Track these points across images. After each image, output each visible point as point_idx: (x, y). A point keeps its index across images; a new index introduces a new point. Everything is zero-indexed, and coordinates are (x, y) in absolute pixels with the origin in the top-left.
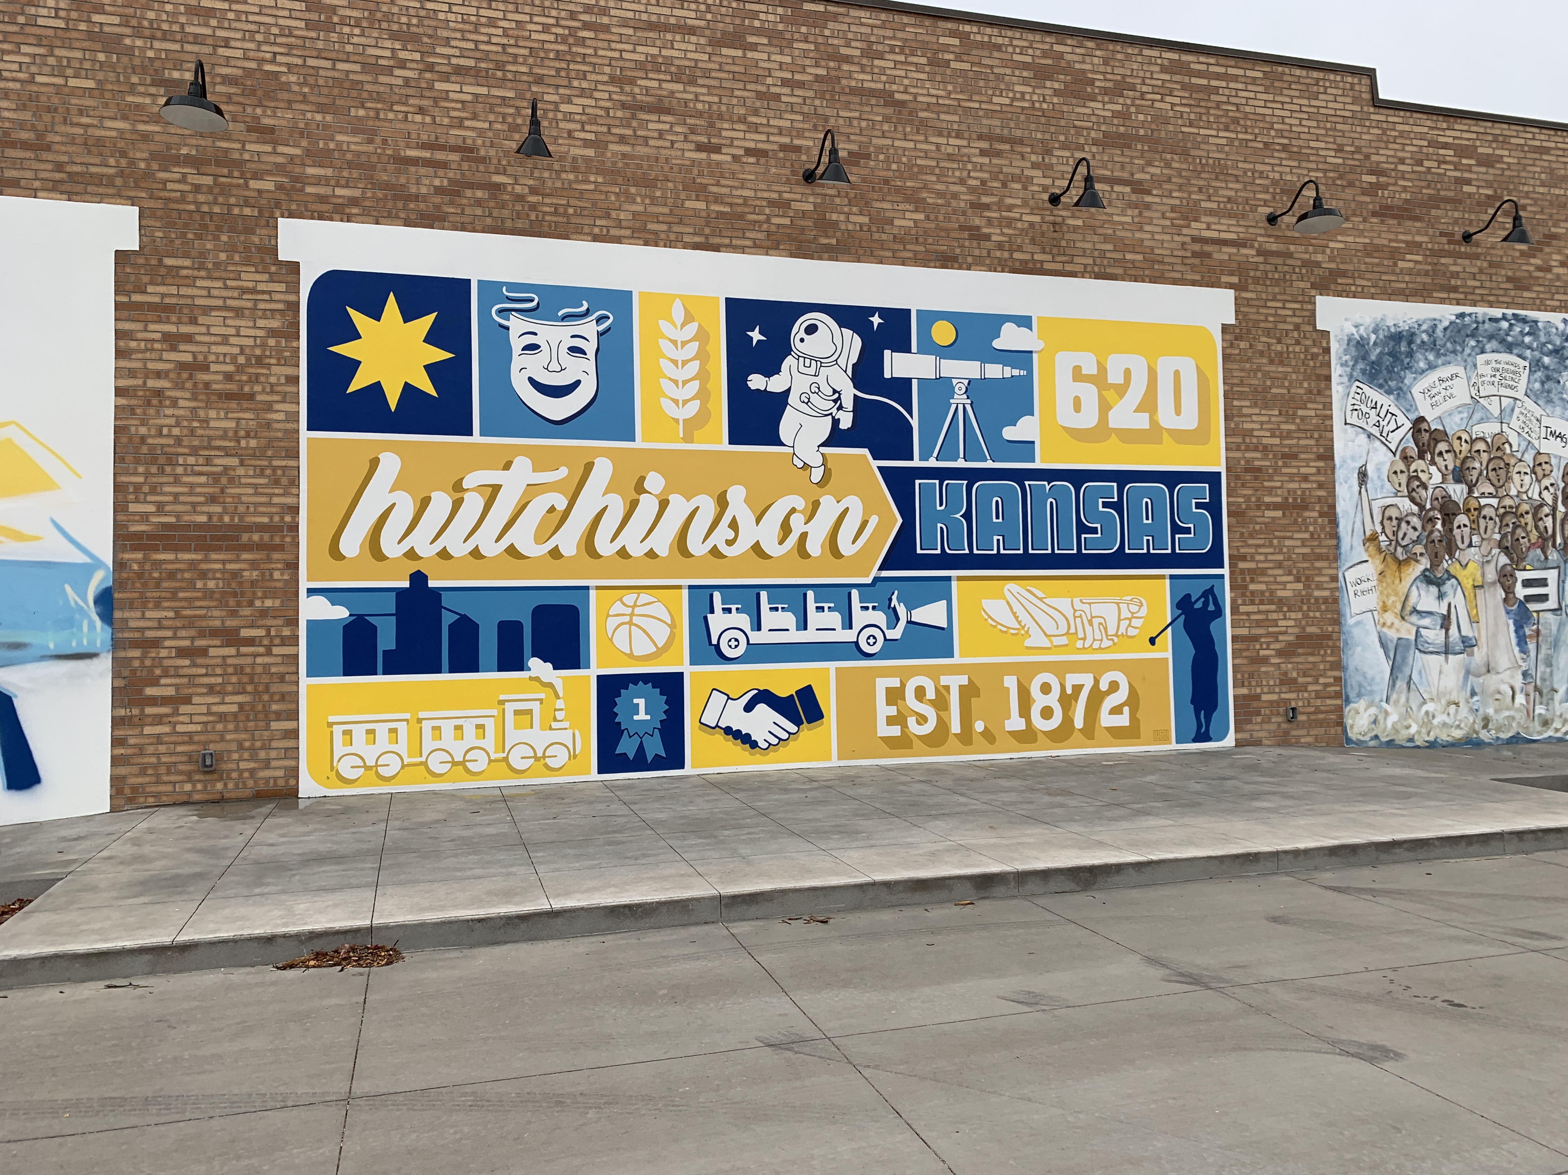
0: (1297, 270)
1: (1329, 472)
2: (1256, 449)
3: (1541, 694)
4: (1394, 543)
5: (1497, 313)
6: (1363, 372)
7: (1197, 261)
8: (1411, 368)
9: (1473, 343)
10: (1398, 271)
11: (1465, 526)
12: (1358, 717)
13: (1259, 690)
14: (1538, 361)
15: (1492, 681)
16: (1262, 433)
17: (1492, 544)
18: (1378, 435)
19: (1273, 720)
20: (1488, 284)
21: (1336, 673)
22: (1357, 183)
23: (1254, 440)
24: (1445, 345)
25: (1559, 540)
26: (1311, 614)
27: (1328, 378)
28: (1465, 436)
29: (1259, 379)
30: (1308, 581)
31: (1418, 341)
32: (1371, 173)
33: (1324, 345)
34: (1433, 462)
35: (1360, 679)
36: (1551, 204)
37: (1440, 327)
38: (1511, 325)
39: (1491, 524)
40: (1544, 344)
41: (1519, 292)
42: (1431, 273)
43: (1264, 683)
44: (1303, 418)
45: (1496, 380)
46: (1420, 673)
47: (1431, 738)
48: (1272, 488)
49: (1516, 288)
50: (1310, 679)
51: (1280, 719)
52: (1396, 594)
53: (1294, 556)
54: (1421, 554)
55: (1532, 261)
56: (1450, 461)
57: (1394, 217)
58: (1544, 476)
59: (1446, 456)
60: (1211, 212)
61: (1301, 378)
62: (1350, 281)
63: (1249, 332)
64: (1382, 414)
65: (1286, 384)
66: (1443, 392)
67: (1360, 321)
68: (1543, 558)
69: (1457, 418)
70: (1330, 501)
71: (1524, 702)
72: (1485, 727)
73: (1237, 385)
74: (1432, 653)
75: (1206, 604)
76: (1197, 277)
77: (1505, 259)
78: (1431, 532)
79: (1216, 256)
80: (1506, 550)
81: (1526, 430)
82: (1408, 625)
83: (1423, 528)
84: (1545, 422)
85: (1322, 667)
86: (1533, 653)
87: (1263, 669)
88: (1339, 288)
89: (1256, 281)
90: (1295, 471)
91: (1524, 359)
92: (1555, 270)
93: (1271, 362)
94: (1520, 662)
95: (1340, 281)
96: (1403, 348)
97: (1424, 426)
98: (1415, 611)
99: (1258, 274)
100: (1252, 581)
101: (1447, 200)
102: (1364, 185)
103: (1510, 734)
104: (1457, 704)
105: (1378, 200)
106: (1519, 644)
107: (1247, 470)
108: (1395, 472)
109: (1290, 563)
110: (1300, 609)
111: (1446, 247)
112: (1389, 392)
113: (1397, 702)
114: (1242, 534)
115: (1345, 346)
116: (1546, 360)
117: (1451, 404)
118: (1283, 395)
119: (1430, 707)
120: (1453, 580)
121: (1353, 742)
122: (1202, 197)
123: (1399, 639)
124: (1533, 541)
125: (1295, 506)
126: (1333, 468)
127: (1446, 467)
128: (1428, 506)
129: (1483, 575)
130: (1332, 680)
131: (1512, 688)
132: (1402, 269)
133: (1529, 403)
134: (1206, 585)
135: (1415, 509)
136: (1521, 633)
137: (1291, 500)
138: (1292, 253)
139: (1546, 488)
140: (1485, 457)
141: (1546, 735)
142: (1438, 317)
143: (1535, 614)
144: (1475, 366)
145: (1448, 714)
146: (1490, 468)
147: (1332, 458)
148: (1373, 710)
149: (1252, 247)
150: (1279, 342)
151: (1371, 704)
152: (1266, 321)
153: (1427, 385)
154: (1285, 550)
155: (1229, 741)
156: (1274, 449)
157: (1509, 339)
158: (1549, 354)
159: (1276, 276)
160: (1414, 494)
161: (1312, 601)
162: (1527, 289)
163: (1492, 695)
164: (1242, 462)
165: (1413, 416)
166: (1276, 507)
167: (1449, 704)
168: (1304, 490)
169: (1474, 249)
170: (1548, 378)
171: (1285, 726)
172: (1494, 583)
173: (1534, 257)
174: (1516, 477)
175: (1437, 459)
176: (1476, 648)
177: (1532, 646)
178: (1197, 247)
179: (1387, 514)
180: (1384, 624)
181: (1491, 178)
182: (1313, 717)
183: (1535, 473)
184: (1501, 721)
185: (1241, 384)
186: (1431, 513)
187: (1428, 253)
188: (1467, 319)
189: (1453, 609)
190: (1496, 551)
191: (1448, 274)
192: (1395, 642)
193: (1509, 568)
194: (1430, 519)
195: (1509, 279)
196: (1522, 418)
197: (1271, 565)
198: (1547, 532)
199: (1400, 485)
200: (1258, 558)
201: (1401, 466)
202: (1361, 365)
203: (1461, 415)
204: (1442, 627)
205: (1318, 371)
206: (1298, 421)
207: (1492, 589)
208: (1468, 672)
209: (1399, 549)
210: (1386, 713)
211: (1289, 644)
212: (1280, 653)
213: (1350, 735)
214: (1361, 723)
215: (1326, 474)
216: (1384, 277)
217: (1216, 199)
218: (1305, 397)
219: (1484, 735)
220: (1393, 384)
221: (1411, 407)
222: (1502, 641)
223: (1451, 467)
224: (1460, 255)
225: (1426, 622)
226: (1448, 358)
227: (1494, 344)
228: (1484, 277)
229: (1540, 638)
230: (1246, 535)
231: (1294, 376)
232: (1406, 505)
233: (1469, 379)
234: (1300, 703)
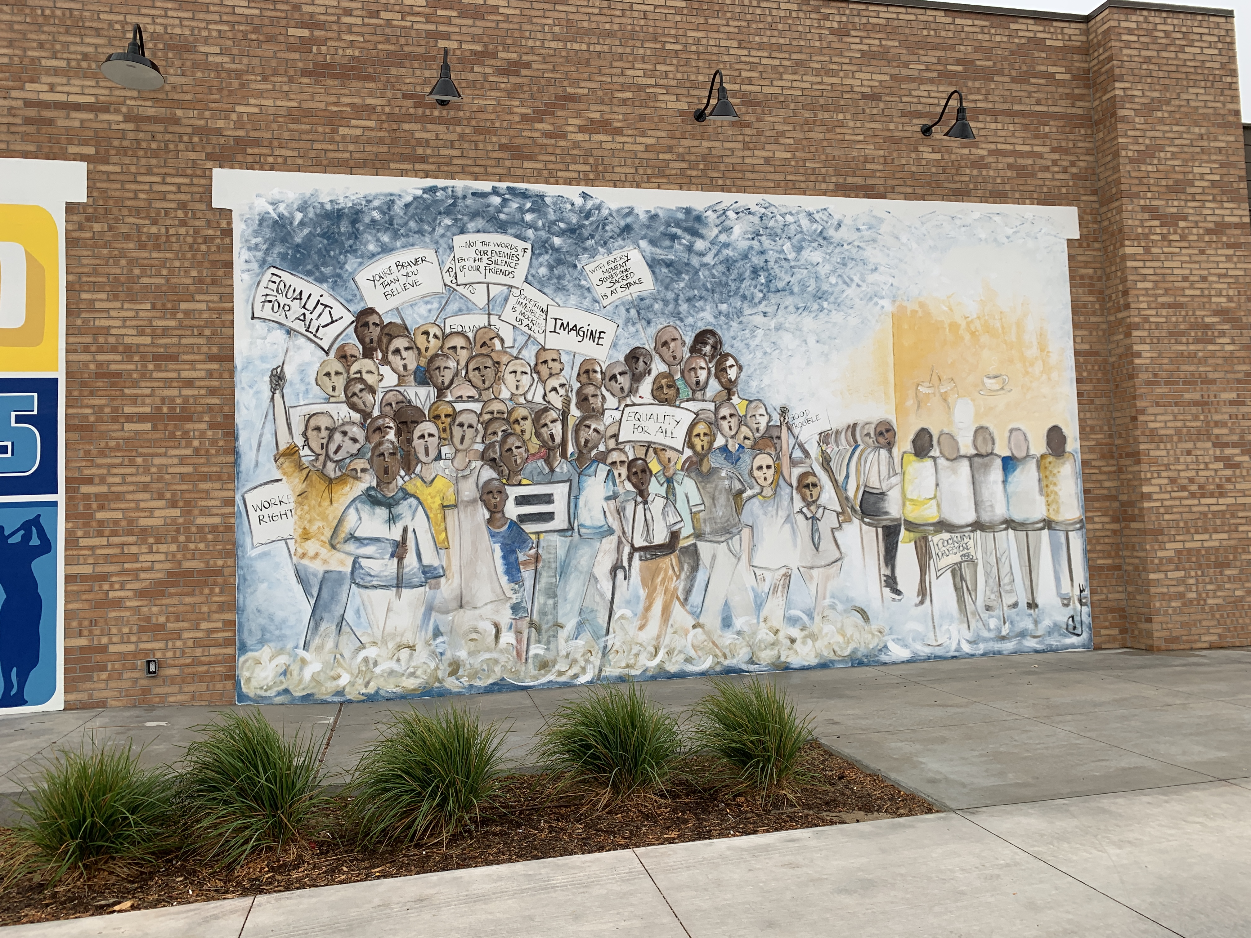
0: (186, 138)
1: (226, 375)
2: (114, 350)
3: (538, 630)
4: (322, 458)
5: (485, 186)
6: (283, 257)
7: (31, 129)
8: (356, 251)
9: (448, 221)
10: (338, 138)
11: (431, 435)
12: (258, 669)
13: (105, 640)
14: (546, 242)
15: (466, 618)
16: (124, 331)
17: (471, 455)
18: (303, 330)
19: (125, 676)
20: (472, 153)
21: (227, 616)
22: (281, 38)
23: (112, 340)
24: (406, 224)
25: (570, 449)
26: (192, 546)
27: (230, 265)
28: (433, 330)
29: (122, 268)
30: (188, 507)
31: (367, 220)
32: (303, 25)
33: (224, 225)
34: (385, 361)
35: (262, 621)
36: (568, 60)
37: (399, 204)
38: (505, 200)
39: (470, 433)
40: (554, 223)
41: (517, 163)
42: (388, 141)
43: (114, 630)
44: (187, 313)
45: (482, 265)
46: (358, 611)
47: (371, 690)
48: (137, 396)
49: (513, 158)
50: (185, 625)
51: (136, 675)
52: (325, 518)
53: (167, 477)
54: (363, 470)
55: (538, 126)
56: (411, 360)
57: (333, 76)
58: (551, 375)
59: (404, 354)
60: (56, 71)
61: (187, 264)
62: (265, 151)
63: (107, 211)
64: (310, 306)
65: (164, 272)
66: (403, 280)
67: (278, 197)
68: (547, 470)
69: (422, 309)
70: (226, 409)
71: (514, 642)
72: (454, 672)
73: (88, 275)
74: (375, 587)
75: (27, 537)
76: (32, 148)
77: (497, 124)
78: (380, 444)
79: (60, 122)
80: (493, 463)
81: (525, 323)
82: (341, 556)
83: (367, 438)
84: (554, 312)
85: (205, 609)
86: (528, 582)
87: (113, 614)
88: (250, 159)
89: (122, 151)
90: (174, 375)
91: (525, 239)
92: (571, 137)
93: (142, 247)
94: (509, 594)
95: (249, 151)
96: (344, 227)
97: (373, 319)
98: (352, 537)
99: (126, 143)
100: (102, 508)
101: (413, 57)
102: (292, 40)
103: (491, 681)
104: (412, 648)
105: (311, 56)
106: (508, 572)
107: (98, 375)
108: (328, 374)
109: (160, 485)
110: (175, 540)
111: (412, 110)
112: (321, 280)
113: (320, 648)
114: (88, 452)
115: (256, 227)
116: (557, 241)
117: (413, 293)
118: (158, 286)
119: (371, 652)
120: (412, 500)
121: (247, 698)
122: (43, 54)
123: (327, 572)
124: (532, 451)
125: (172, 417)
126: (232, 373)
127: (405, 367)
128: (376, 413)
129: (457, 492)
130: (220, 625)
131: (497, 626)
132: (344, 137)
133: (531, 292)
134: (30, 514)
135: (356, 417)
136: (512, 559)
137: (165, 410)
138: (179, 119)
139: (554, 389)
140: (464, 355)
141: (544, 680)
142: (396, 191)
143: (533, 537)
144: (451, 248)
145: (398, 660)
146: (471, 366)
147: (231, 358)
148: (282, 660)
149: (117, 111)
150: (155, 222)
151: (281, 651)
152: (136, 198)
153: (378, 271)
154: (154, 470)
155: (57, 702)
156: (142, 349)
157: (502, 216)
158: (561, 233)
159: (154, 146)
160: (355, 399)
161: (194, 529)
162: (531, 158)
163: (466, 634)
164: (92, 366)
165: (357, 308)
166: (142, 418)
167: (399, 648)
168: (186, 399)
169: (452, 113)
170: (560, 262)
171: (144, 682)
172: (474, 501)
173: (541, 121)
174: (510, 379)
175: (391, 357)
176: (443, 580)
177: (527, 574)
178: (32, 113)
179: (313, 423)
180: (304, 555)
181: (480, 31)
182: (188, 670)
183: (538, 373)
184: (477, 666)
185: (95, 273)
186: (381, 421)
187: (384, 117)
188: (439, 194)
189: (410, 534)
190: (477, 464)
191: (413, 142)
192: (320, 576)
193: (496, 483)
194: (379, 429)
195: (502, 147)
196: (519, 308)
197: (131, 488)
198: (553, 439)
199: (334, 389)
200: (111, 480)
201: (339, 367)
202: (279, 249)
203: (429, 306)
204: (392, 556)
205: (214, 257)
206: (180, 315)
207: (470, 509)
208: (430, 609)
209: (330, 466)
210: (303, 662)
211: (157, 583)
212: (140, 594)
213: (244, 690)
214: (263, 675)
215: (221, 377)
216: (317, 146)
217: (65, 56)
218: (192, 288)
219: (452, 684)
220: (327, 270)
221: (356, 295)
222: (483, 569)
223: (412, 366)
224: (432, 120)
225: (370, 550)
226: (411, 240)
227: (480, 223)
228: (466, 145)
229: (540, 565)
230: (94, 452)
231: (177, 264)
232: (342, 412)
233: (441, 264)
234: (170, 654)
